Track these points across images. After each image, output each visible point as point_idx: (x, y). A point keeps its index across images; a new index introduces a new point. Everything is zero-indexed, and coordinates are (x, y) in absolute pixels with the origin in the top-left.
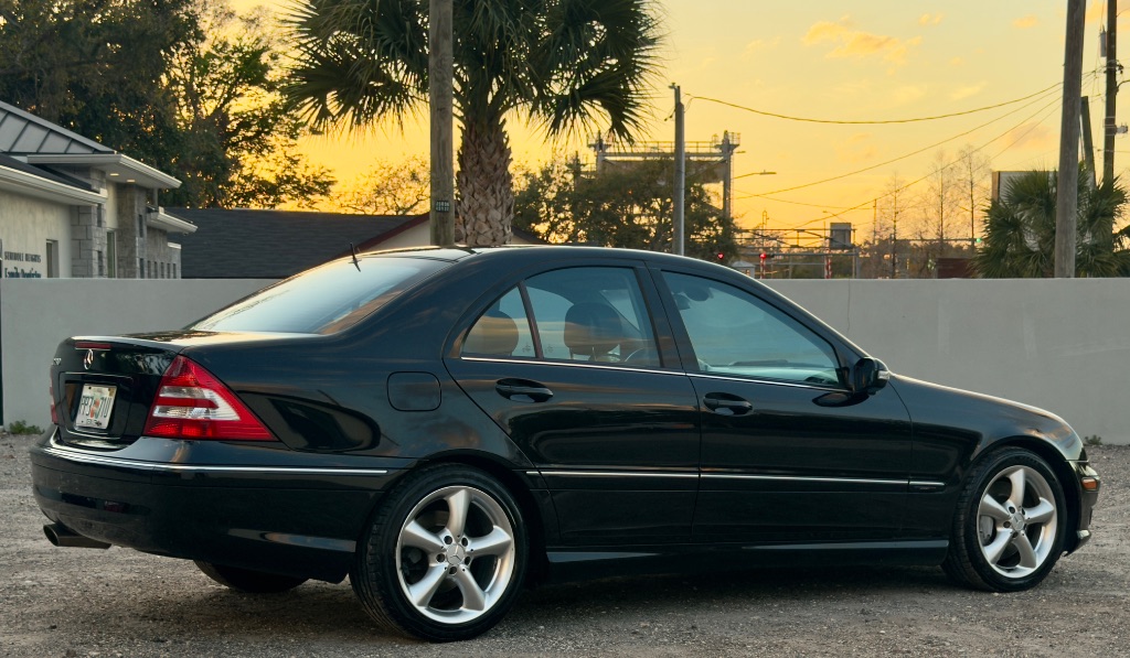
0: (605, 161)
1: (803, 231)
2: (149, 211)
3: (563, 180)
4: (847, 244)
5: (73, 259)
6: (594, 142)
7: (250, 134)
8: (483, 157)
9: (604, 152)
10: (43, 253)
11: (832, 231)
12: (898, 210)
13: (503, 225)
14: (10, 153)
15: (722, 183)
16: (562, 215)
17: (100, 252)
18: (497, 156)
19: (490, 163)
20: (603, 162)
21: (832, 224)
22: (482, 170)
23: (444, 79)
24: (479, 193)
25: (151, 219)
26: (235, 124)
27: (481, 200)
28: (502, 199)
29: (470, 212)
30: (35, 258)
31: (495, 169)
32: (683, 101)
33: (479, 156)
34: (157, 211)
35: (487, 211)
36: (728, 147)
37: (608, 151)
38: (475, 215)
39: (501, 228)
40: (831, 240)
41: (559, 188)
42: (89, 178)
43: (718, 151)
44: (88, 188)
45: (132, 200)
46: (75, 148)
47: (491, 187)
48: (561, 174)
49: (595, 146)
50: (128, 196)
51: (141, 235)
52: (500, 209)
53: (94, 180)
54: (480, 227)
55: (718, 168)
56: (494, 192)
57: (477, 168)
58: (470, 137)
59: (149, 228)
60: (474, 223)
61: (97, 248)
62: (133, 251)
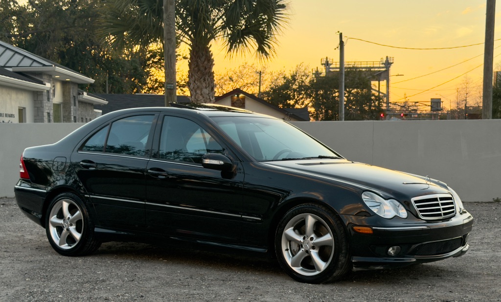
0: (330, 71)
1: (417, 102)
2: (79, 94)
3: (301, 80)
4: (439, 108)
5: (35, 116)
6: (324, 62)
7: (155, 60)
8: (199, 63)
9: (329, 67)
10: (16, 113)
11: (431, 102)
12: (467, 92)
13: (209, 96)
14: (5, 66)
15: (385, 81)
16: (301, 96)
17: (49, 114)
18: (206, 63)
19: (203, 66)
20: (328, 72)
21: (432, 99)
22: (199, 70)
23: (170, 24)
24: (198, 81)
25: (80, 97)
26: (149, 56)
27: (199, 84)
28: (209, 83)
29: (194, 91)
30: (11, 116)
31: (206, 69)
32: (343, 40)
33: (198, 63)
34: (83, 94)
35: (201, 90)
36: (388, 64)
37: (331, 66)
38: (196, 92)
39: (208, 97)
40: (431, 106)
41: (299, 83)
42: (42, 78)
43: (383, 66)
44: (42, 83)
45: (70, 89)
46: (35, 64)
47: (203, 78)
48: (300, 77)
49: (325, 64)
50: (68, 87)
51: (75, 105)
52: (208, 88)
53: (44, 79)
54: (198, 97)
55: (383, 74)
56: (205, 80)
57: (196, 69)
58: (193, 54)
59: (79, 102)
60: (196, 95)
61: (47, 111)
62: (70, 113)
